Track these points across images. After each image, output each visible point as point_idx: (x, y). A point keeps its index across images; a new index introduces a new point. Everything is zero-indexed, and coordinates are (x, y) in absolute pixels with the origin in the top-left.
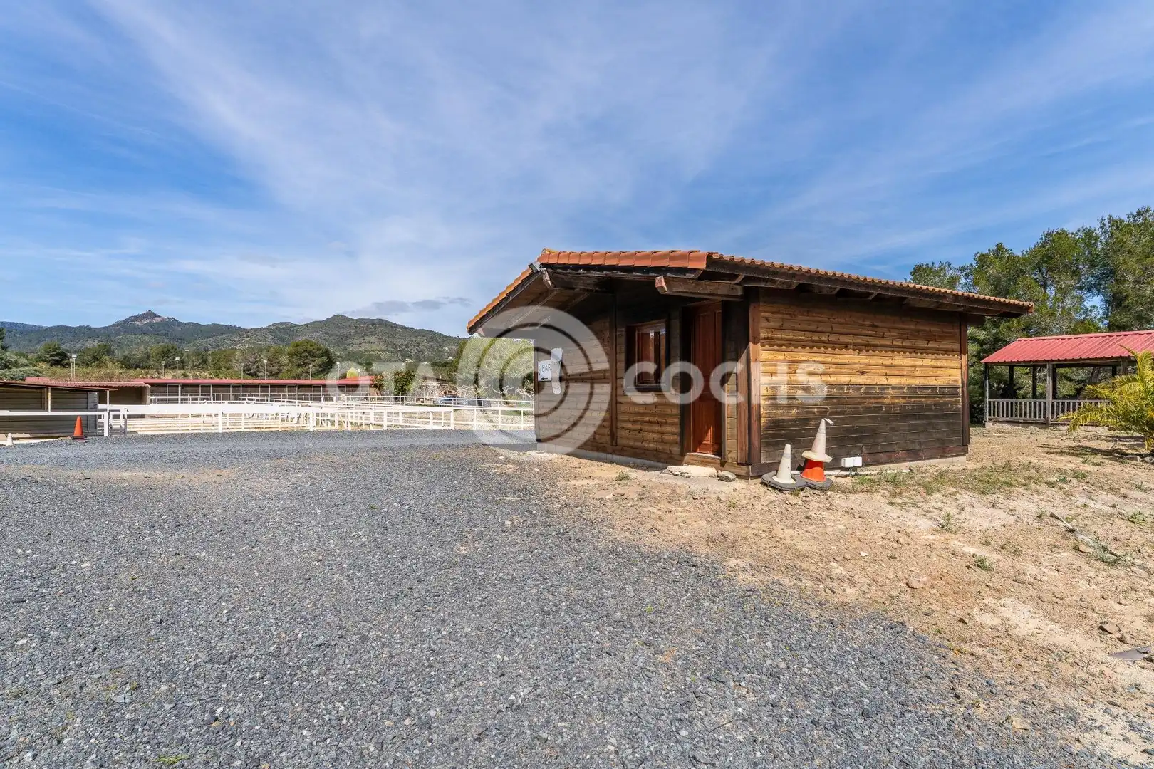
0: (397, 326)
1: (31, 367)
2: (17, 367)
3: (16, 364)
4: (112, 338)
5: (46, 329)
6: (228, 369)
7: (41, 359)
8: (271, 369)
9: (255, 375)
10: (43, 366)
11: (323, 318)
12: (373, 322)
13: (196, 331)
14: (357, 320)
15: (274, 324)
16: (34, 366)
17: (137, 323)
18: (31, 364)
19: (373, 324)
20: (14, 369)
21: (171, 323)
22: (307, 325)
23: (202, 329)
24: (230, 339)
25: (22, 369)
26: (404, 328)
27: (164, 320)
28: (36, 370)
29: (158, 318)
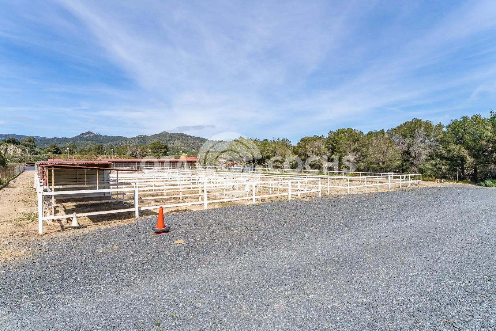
0: (188, 136)
1: (45, 154)
2: (40, 154)
3: (40, 153)
4: (75, 142)
5: (50, 139)
6: (124, 154)
7: (49, 151)
8: (142, 154)
9: (135, 157)
10: (50, 154)
11: (158, 133)
12: (178, 135)
13: (108, 139)
14: (172, 134)
15: (138, 136)
16: (47, 154)
17: (85, 136)
18: (46, 153)
19: (179, 135)
20: (39, 155)
21: (98, 136)
22: (152, 136)
23: (110, 138)
24: (121, 142)
25: (42, 155)
26: (191, 137)
27: (95, 135)
28: (48, 156)
29: (93, 134)
